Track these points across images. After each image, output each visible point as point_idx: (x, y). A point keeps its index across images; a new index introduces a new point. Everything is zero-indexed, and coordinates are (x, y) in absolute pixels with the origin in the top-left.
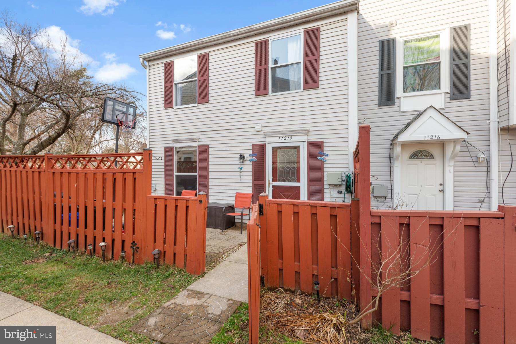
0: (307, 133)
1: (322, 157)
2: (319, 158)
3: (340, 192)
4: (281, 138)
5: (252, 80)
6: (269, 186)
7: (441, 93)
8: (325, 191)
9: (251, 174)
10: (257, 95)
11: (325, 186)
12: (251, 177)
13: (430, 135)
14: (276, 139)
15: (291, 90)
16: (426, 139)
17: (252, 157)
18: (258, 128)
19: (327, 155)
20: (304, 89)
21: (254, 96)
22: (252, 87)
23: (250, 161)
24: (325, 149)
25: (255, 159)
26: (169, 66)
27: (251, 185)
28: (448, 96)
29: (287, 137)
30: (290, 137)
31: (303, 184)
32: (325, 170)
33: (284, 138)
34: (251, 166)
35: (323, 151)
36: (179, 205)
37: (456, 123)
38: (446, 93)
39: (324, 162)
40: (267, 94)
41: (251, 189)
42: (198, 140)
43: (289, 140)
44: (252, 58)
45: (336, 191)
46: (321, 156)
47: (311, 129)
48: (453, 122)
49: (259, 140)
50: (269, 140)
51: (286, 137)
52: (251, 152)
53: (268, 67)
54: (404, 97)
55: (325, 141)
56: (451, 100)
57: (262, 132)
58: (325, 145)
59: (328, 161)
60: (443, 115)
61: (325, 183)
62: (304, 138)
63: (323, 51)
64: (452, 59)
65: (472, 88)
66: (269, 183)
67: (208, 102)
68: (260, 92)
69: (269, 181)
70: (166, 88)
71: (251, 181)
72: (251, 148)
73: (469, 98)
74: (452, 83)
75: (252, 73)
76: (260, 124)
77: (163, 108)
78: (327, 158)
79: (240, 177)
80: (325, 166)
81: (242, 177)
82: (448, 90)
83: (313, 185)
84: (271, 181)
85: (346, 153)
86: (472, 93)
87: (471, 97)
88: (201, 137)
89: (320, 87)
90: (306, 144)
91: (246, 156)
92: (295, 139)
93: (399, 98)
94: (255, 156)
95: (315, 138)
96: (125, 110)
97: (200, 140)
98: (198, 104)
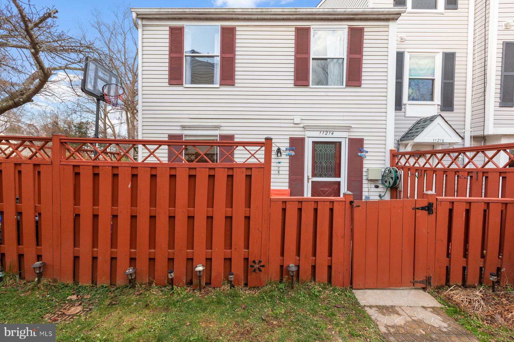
0: (349, 129)
1: (362, 154)
2: (359, 154)
3: (377, 187)
4: (322, 132)
5: (291, 68)
6: (308, 182)
7: (435, 105)
8: (364, 186)
9: (288, 169)
10: (296, 85)
11: (365, 181)
12: (288, 173)
13: (437, 138)
14: (317, 134)
15: (331, 85)
16: (435, 141)
17: (289, 151)
18: (297, 120)
19: (367, 152)
20: (346, 86)
21: (292, 86)
22: (291, 76)
23: (286, 155)
24: (365, 146)
25: (293, 153)
26: (177, 32)
27: (287, 180)
28: (439, 107)
29: (329, 132)
30: (331, 132)
31: (343, 180)
32: (364, 166)
33: (325, 133)
34: (288, 161)
35: (363, 148)
36: (319, 207)
37: (455, 130)
38: (438, 105)
39: (363, 158)
40: (307, 85)
41: (287, 184)
42: (219, 128)
43: (331, 135)
44: (292, 43)
45: (373, 186)
46: (361, 152)
47: (353, 126)
48: (454, 130)
49: (297, 133)
50: (308, 134)
51: (327, 131)
52: (288, 145)
53: (309, 57)
54: (409, 104)
55: (365, 138)
56: (441, 111)
57: (302, 125)
58: (365, 142)
59: (367, 158)
60: (447, 123)
61: (364, 178)
62: (345, 134)
63: (366, 51)
64: (443, 78)
65: (455, 103)
66: (308, 179)
67: (234, 85)
68: (299, 83)
69: (308, 177)
70: (171, 59)
71: (287, 177)
72: (288, 141)
73: (453, 111)
74: (442, 97)
75: (291, 60)
76: (300, 117)
77: (167, 84)
78: (367, 154)
79: (279, 172)
80: (364, 162)
81: (281, 172)
82: (439, 103)
83: (353, 180)
84: (310, 177)
85: (383, 150)
86: (455, 107)
87: (454, 110)
88: (223, 124)
89: (363, 86)
90: (347, 140)
91: (283, 149)
92: (336, 134)
93: (405, 104)
94: (293, 150)
95: (356, 135)
96: (107, 79)
97: (222, 128)
98: (220, 85)
